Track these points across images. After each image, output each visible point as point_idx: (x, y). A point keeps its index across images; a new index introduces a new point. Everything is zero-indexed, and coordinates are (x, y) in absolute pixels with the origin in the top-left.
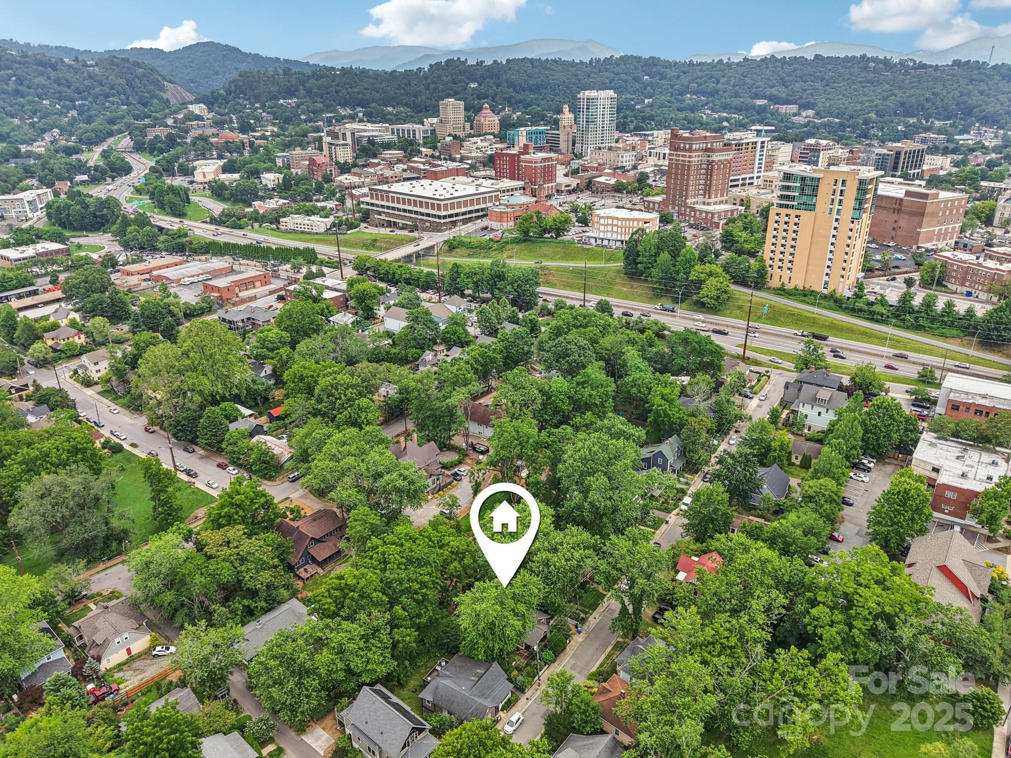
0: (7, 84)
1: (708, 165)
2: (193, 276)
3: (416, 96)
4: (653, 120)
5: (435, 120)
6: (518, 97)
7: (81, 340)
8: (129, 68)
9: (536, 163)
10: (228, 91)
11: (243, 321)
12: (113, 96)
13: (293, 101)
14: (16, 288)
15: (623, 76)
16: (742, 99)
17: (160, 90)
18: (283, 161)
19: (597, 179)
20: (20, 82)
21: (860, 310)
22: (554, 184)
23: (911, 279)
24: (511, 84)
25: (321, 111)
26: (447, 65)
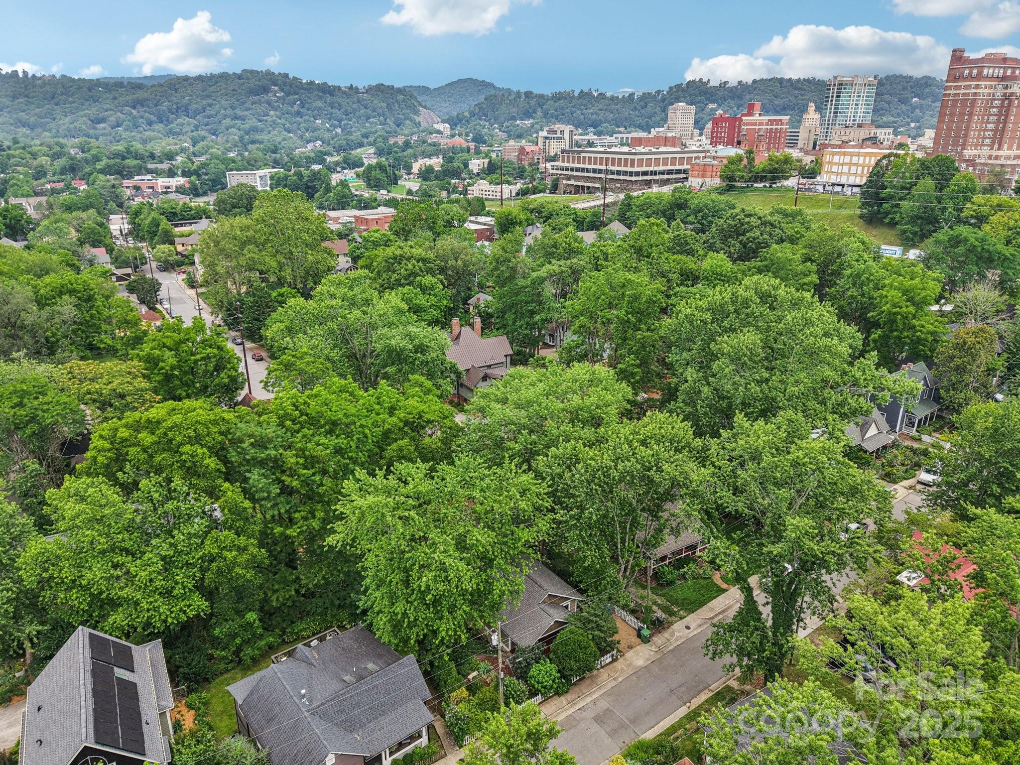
0: (292, 107)
1: (1003, 101)
3: (650, 117)
8: (391, 94)
9: (761, 125)
10: (473, 114)
12: (374, 117)
13: (529, 121)
17: (415, 114)
18: (497, 155)
26: (687, 87)
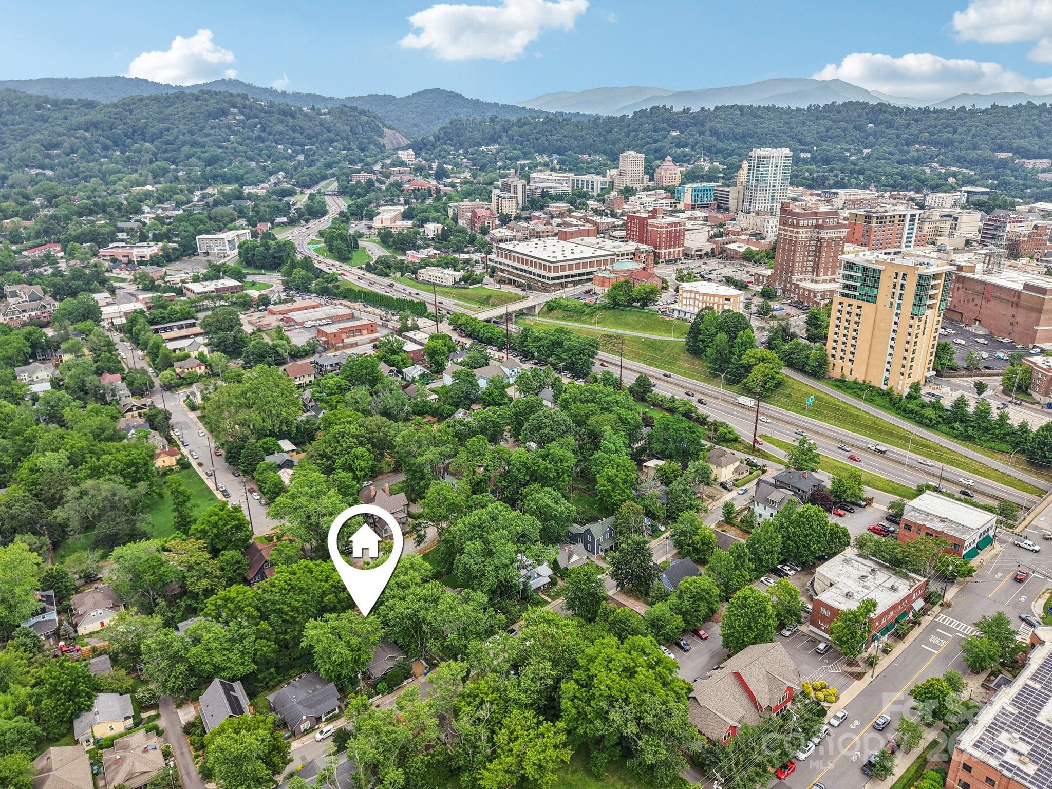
0: (253, 131)
1: (817, 242)
2: (316, 320)
3: (614, 144)
4: (863, 174)
5: (615, 172)
6: (721, 145)
7: (201, 370)
8: (355, 116)
9: (661, 227)
10: (437, 138)
11: (332, 365)
12: (337, 141)
13: (494, 148)
14: (180, 320)
15: (843, 124)
16: (979, 152)
17: (379, 136)
18: (454, 210)
19: (728, 246)
20: (263, 129)
21: (912, 412)
22: (681, 249)
23: (981, 383)
24: (715, 133)
25: (517, 159)
26: (651, 112)
